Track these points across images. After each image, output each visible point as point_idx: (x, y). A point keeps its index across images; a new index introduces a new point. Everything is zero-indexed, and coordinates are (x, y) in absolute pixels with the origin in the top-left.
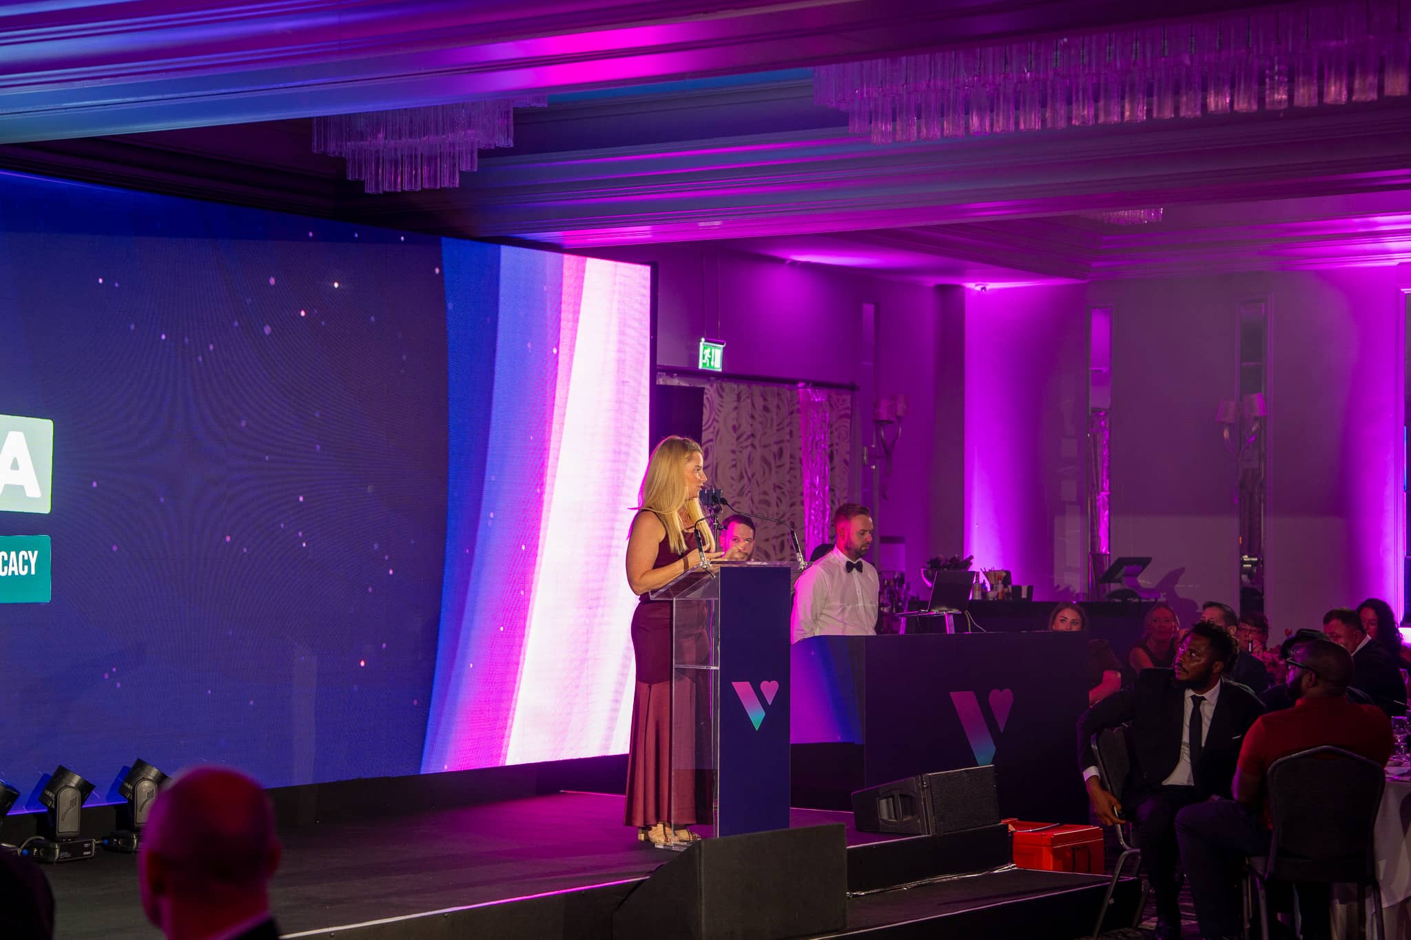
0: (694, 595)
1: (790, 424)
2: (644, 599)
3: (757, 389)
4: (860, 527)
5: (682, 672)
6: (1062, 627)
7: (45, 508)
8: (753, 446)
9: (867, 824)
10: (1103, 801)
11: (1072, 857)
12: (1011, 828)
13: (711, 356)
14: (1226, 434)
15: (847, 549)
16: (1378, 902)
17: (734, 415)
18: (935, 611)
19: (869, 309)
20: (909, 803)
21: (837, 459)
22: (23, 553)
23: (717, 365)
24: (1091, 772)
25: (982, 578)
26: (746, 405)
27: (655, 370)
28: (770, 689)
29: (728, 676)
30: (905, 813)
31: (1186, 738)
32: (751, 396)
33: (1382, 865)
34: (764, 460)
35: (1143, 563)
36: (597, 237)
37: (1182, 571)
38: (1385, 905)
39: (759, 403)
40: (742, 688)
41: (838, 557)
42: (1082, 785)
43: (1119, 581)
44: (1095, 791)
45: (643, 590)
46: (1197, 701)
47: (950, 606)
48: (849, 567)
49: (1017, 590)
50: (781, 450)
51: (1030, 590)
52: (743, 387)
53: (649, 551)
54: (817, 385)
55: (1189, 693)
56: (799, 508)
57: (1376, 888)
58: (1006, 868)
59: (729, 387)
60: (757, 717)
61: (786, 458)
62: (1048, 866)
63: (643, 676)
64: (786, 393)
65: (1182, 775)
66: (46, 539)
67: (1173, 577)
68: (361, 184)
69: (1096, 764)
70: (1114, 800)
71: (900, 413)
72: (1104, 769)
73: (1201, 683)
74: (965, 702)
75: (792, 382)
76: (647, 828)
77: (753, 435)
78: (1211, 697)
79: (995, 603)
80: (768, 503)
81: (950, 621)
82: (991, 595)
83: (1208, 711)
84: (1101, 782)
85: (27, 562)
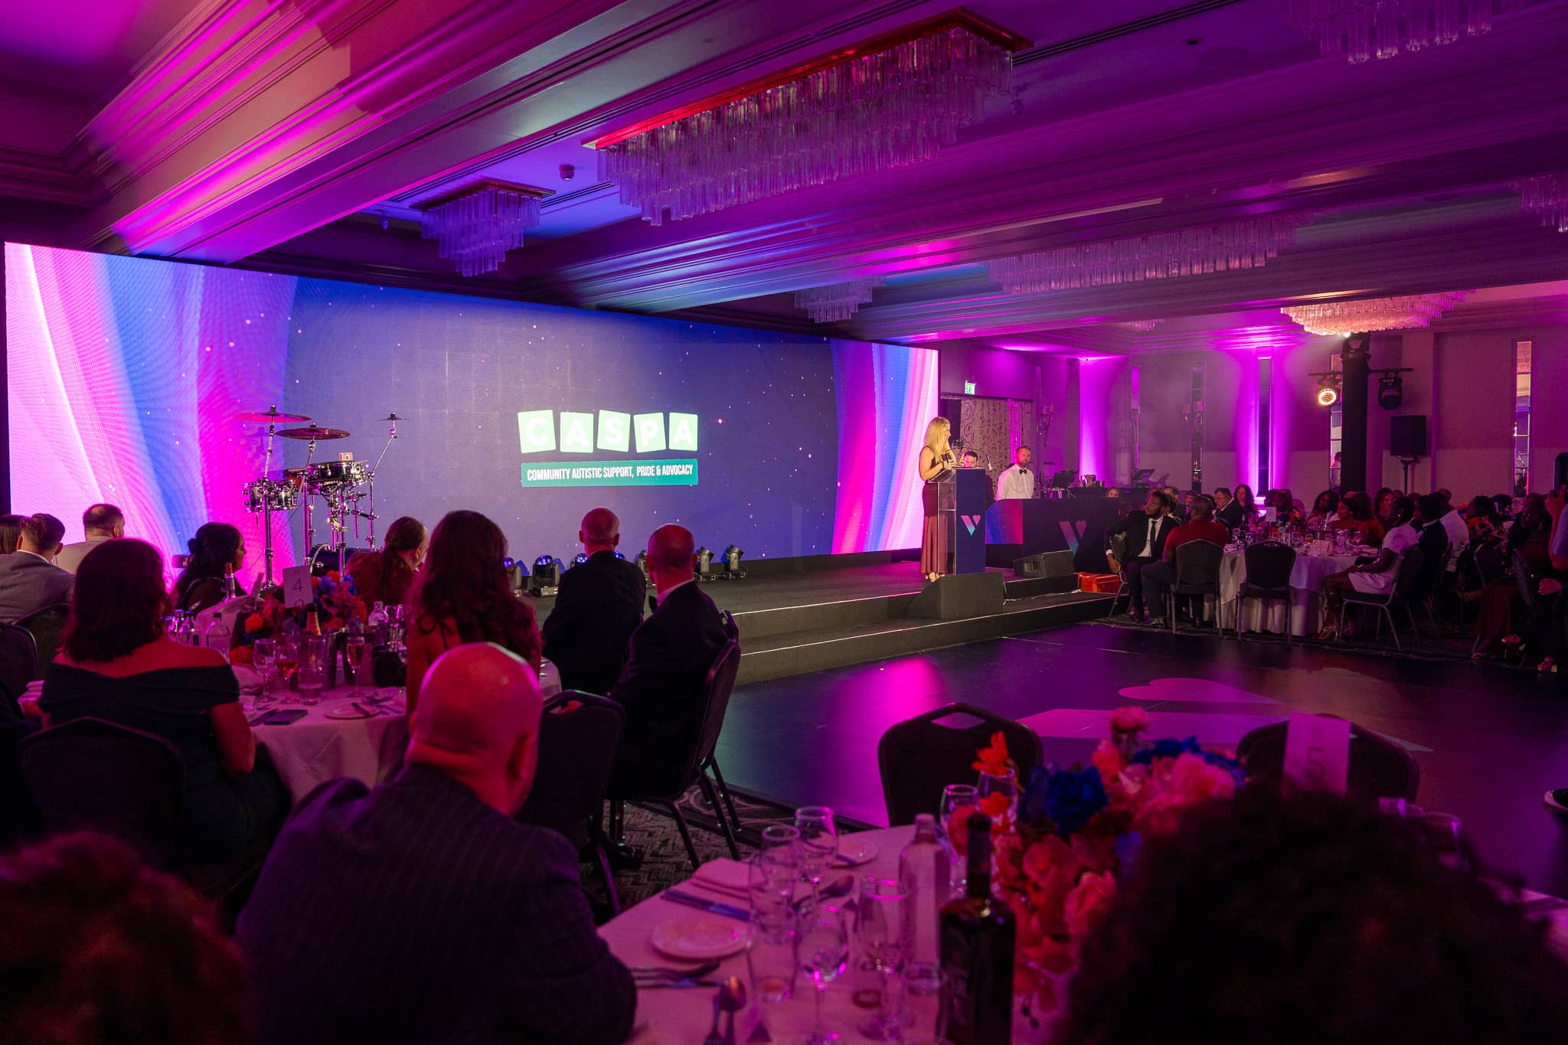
0: (947, 481)
1: (1005, 416)
2: (926, 482)
3: (991, 402)
4: (1024, 454)
5: (941, 512)
6: (1110, 496)
7: (694, 448)
8: (989, 425)
9: (1020, 573)
10: (1114, 564)
11: (1105, 587)
12: (1081, 576)
13: (970, 388)
14: (1186, 418)
15: (1020, 464)
16: (1220, 601)
17: (981, 412)
18: (1054, 489)
19: (1038, 369)
20: (1036, 565)
21: (1025, 430)
22: (687, 466)
23: (973, 392)
24: (1109, 552)
25: (1084, 478)
26: (986, 409)
27: (940, 394)
28: (977, 518)
29: (960, 513)
30: (1035, 569)
31: (1149, 538)
32: (988, 404)
33: (1222, 587)
34: (994, 430)
35: (1152, 471)
36: (911, 338)
37: (1168, 475)
38: (1222, 603)
39: (992, 408)
40: (965, 518)
41: (1017, 467)
42: (1106, 557)
43: (1141, 479)
44: (1110, 559)
45: (926, 478)
46: (1154, 523)
47: (1060, 487)
48: (1021, 472)
49: (1098, 482)
50: (1001, 427)
51: (1103, 483)
52: (985, 401)
53: (927, 463)
54: (1015, 400)
55: (1151, 520)
56: (1008, 451)
57: (1219, 596)
58: (1076, 591)
59: (979, 401)
60: (971, 530)
61: (1003, 430)
62: (1095, 589)
63: (926, 514)
64: (1003, 403)
65: (1146, 552)
66: (695, 461)
67: (1164, 478)
68: (813, 320)
69: (1111, 549)
70: (1118, 563)
71: (1051, 411)
72: (1115, 551)
73: (1155, 516)
74: (1065, 526)
75: (1005, 399)
76: (928, 574)
77: (989, 421)
78: (1159, 521)
79: (1089, 488)
80: (995, 448)
81: (1060, 493)
82: (1087, 485)
83: (1158, 527)
84: (1113, 556)
85: (688, 469)
